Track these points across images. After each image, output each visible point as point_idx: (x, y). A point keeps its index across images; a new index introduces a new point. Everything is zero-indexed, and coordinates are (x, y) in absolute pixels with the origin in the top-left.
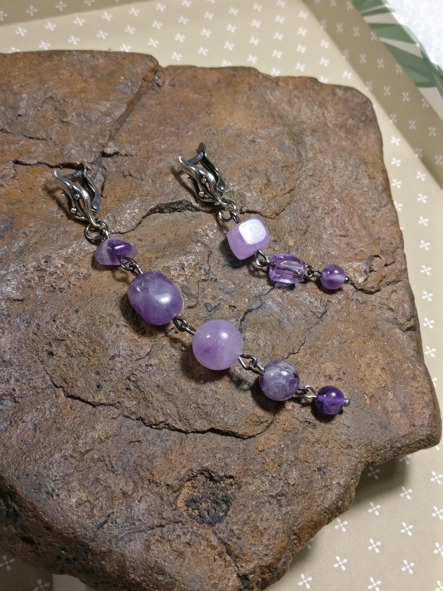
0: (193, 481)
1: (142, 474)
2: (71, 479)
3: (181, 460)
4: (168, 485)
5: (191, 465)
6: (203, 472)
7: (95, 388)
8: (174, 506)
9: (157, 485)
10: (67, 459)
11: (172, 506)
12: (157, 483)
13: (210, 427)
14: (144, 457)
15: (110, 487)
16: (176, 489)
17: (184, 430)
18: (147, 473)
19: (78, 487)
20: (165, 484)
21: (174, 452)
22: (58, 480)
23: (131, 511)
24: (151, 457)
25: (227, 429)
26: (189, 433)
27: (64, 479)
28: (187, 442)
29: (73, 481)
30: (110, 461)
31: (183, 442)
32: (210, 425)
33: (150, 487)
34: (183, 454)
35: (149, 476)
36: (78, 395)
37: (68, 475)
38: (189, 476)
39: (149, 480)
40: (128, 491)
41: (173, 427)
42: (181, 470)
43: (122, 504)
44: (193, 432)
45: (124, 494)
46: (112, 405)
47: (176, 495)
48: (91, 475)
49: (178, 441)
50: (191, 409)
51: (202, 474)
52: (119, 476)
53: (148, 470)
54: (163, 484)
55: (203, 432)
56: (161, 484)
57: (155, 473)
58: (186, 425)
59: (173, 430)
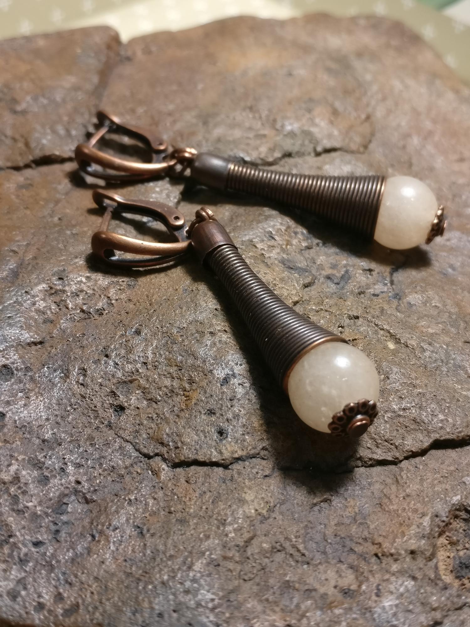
0: (447, 534)
1: (359, 549)
2: (241, 598)
3: (411, 506)
4: (412, 552)
5: (433, 508)
6: (457, 513)
7: (215, 436)
8: (441, 584)
9: (395, 557)
10: (219, 565)
11: (436, 584)
12: (392, 555)
13: (431, 441)
14: (347, 521)
15: (315, 590)
16: (428, 554)
17: (390, 458)
18: (366, 545)
19: (259, 608)
20: (406, 551)
21: (393, 497)
22: (220, 605)
23: (372, 615)
24: (358, 517)
25: (460, 435)
26: (401, 461)
27: (229, 601)
28: (404, 477)
29: (245, 600)
30: (294, 546)
31: (399, 478)
32: (430, 437)
33: (383, 565)
34: (408, 496)
35: (374, 549)
36: (192, 456)
37: (232, 592)
38: (439, 526)
39: (376, 555)
40: (350, 585)
41: (370, 459)
42: (421, 521)
43: (350, 609)
44: (407, 458)
45: (346, 592)
46: (253, 457)
47: (432, 564)
48: (272, 581)
49: (389, 481)
50: (386, 422)
51: (456, 517)
52: (320, 567)
53: (365, 539)
54: (403, 552)
55: (423, 453)
56: (400, 554)
57: (380, 540)
58: (389, 450)
59: (372, 466)
